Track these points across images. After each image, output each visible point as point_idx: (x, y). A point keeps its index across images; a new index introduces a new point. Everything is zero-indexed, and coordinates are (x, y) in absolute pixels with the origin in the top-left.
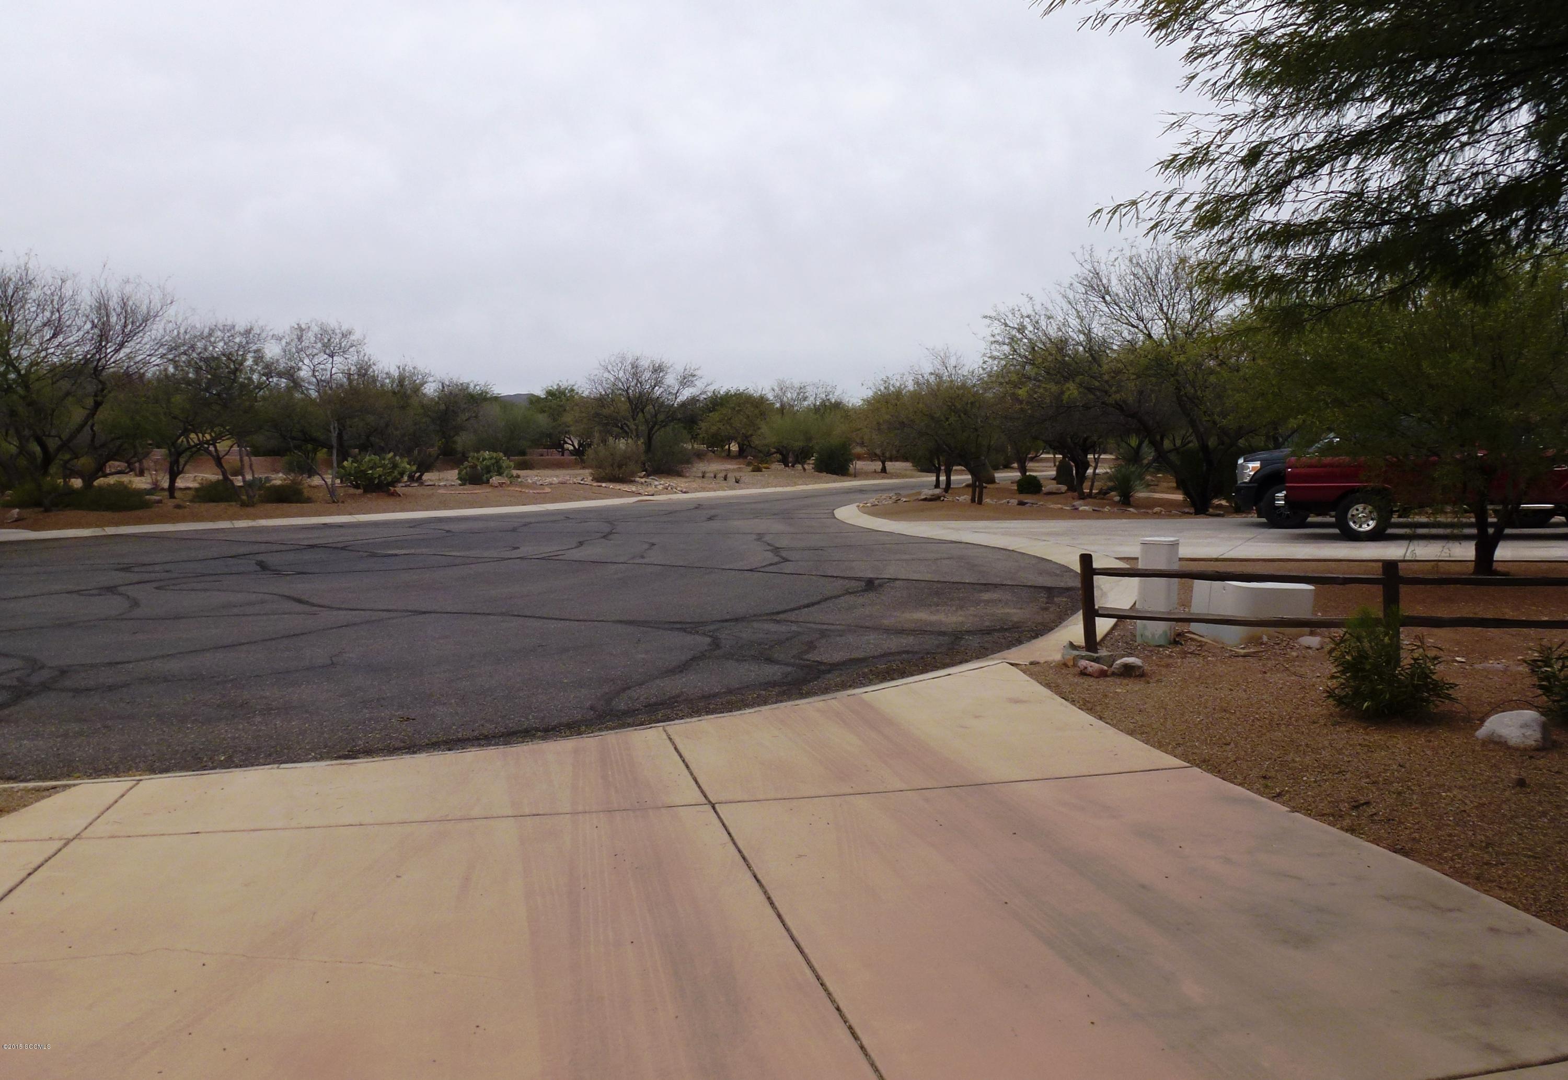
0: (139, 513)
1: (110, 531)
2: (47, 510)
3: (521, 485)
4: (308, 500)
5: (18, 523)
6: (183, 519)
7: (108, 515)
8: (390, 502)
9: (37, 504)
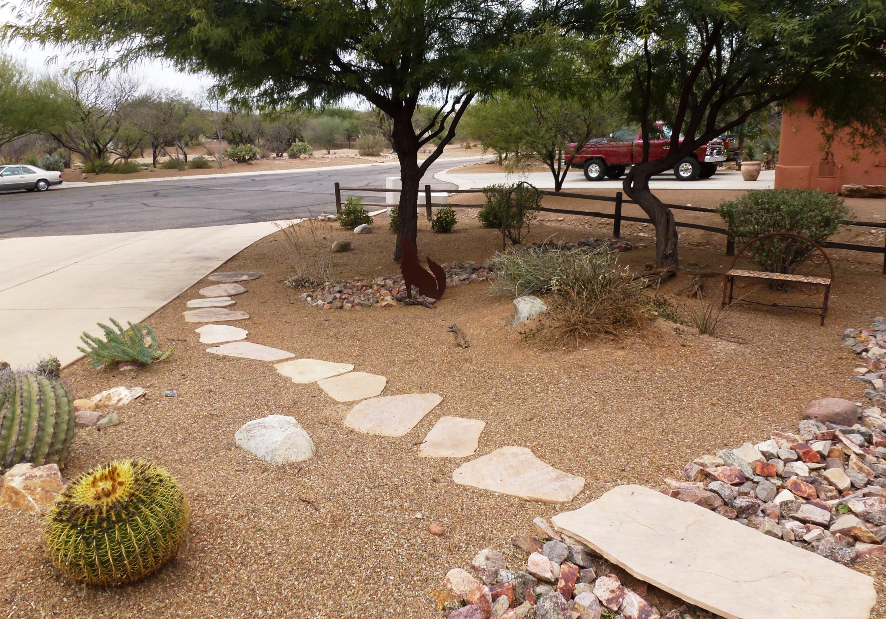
0: (134, 174)
1: (120, 182)
2: (97, 174)
3: (315, 158)
4: (210, 167)
5: (85, 179)
6: (152, 177)
7: (121, 175)
8: (247, 167)
9: (94, 171)
